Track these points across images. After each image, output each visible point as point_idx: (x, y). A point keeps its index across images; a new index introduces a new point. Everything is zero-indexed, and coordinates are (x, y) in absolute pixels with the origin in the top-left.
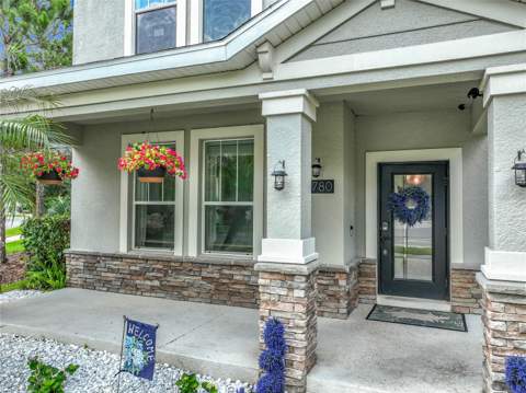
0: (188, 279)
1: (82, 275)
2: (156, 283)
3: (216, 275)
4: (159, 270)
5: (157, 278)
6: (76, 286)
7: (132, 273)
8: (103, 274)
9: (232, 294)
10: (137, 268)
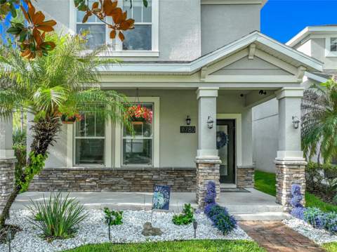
0: (115, 180)
1: (38, 183)
2: (94, 183)
3: (133, 176)
4: (96, 176)
5: (95, 181)
6: (33, 190)
7: (76, 179)
8: (54, 181)
9: (142, 186)
10: (81, 176)
